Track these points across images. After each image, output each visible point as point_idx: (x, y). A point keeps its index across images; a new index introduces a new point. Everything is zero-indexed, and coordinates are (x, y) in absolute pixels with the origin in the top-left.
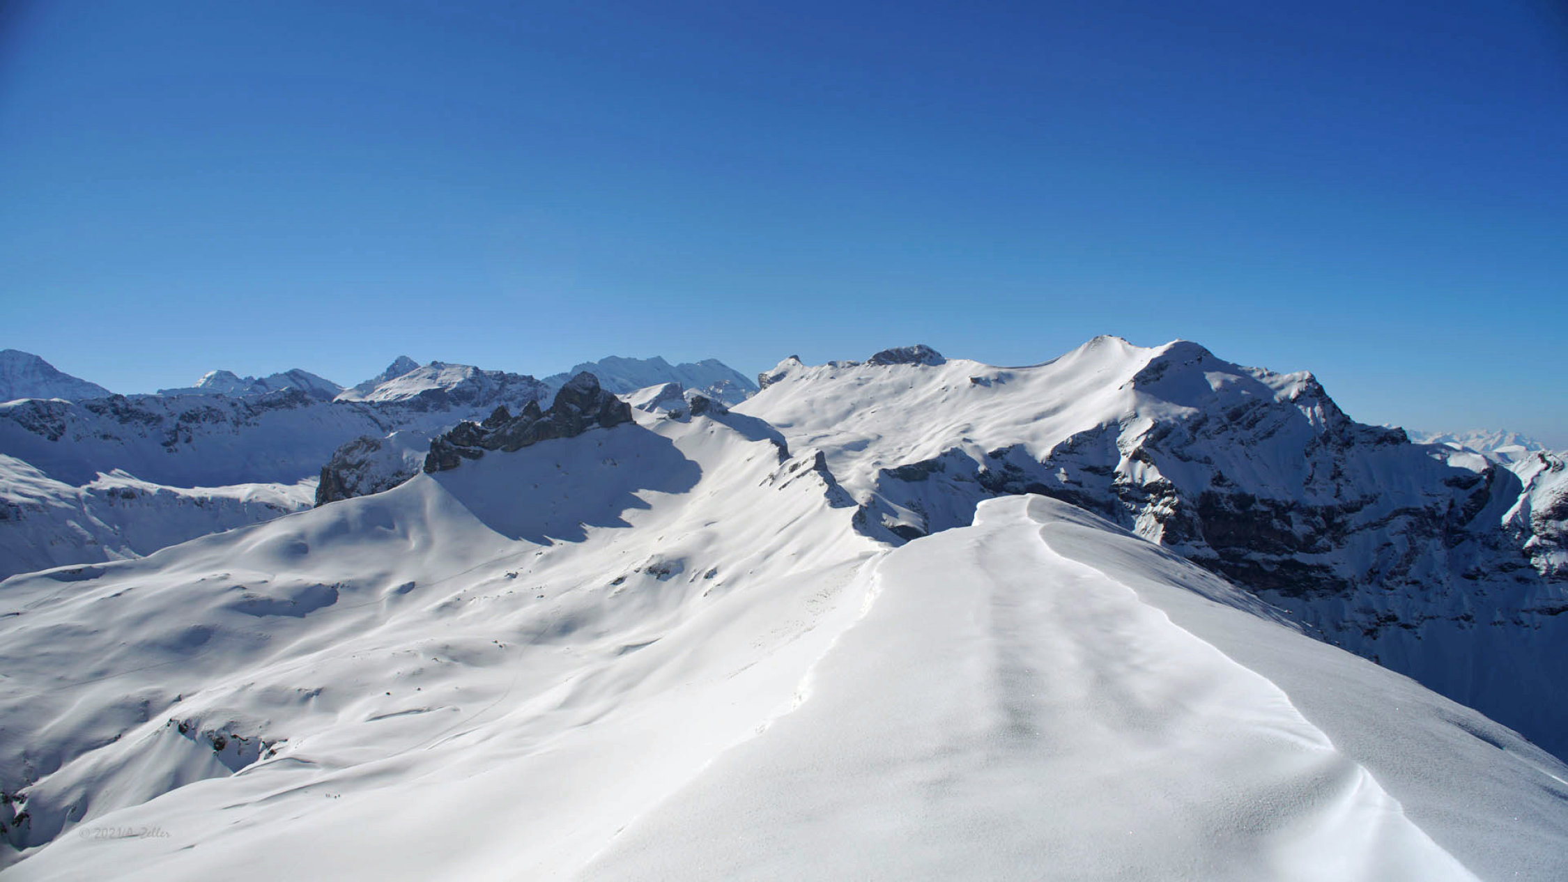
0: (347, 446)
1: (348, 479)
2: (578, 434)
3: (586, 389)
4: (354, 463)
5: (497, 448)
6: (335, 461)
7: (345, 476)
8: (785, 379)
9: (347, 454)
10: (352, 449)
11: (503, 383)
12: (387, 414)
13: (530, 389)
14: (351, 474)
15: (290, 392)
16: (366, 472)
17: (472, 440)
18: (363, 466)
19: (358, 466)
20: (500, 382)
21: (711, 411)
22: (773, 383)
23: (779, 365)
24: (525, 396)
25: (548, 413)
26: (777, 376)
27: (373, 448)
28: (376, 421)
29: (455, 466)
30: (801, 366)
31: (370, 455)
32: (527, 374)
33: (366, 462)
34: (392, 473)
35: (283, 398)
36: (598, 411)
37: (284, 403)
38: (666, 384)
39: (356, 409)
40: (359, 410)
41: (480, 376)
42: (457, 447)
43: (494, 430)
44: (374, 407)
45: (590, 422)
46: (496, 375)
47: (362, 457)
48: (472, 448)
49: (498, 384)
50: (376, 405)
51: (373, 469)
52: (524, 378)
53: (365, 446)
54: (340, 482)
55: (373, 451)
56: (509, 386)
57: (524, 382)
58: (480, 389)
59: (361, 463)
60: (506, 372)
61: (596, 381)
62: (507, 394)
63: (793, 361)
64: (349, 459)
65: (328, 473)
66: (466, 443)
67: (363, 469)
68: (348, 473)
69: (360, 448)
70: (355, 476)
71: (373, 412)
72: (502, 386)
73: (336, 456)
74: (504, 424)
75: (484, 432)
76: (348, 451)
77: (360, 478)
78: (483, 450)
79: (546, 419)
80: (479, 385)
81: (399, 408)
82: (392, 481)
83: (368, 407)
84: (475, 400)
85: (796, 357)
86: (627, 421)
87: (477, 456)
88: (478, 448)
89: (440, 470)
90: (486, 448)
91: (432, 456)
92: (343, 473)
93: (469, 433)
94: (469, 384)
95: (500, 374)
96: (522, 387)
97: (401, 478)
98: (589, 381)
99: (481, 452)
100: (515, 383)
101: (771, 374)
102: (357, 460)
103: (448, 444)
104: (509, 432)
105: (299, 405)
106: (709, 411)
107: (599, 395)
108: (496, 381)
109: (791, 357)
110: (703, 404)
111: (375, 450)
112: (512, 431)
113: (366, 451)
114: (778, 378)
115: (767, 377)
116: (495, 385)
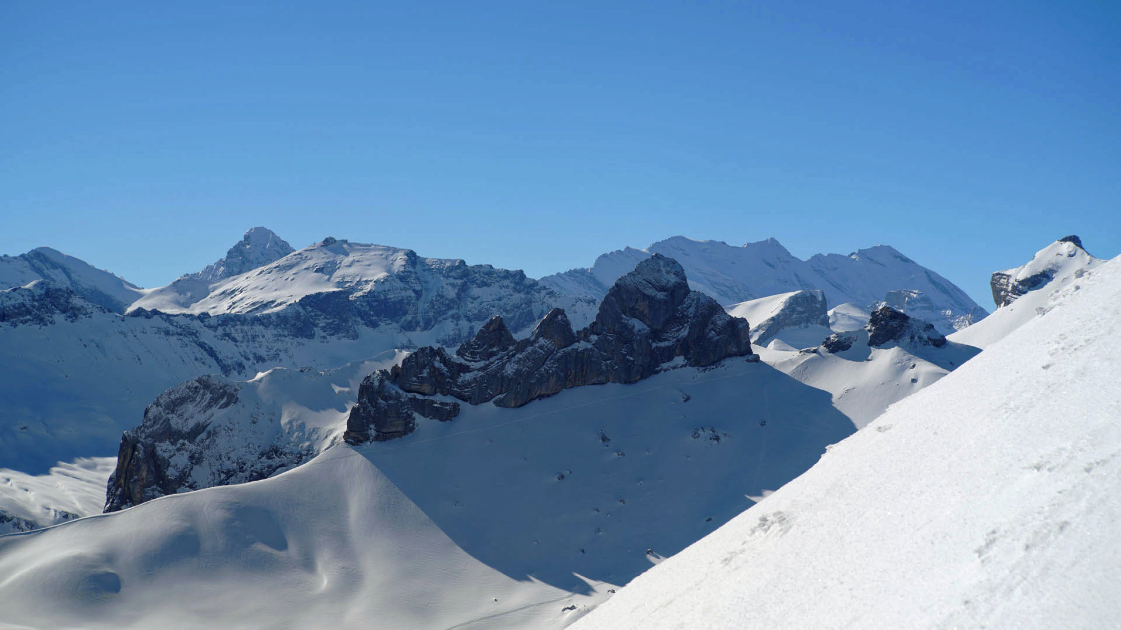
0: (173, 397)
1: (173, 461)
2: (643, 377)
3: (662, 289)
4: (186, 430)
5: (487, 400)
6: (148, 424)
7: (166, 455)
8: (1050, 285)
9: (173, 412)
10: (182, 401)
11: (465, 284)
12: (234, 340)
13: (518, 297)
14: (179, 450)
15: (43, 292)
16: (208, 447)
17: (440, 383)
18: (203, 435)
19: (192, 435)
20: (459, 282)
21: (912, 338)
22: (1025, 293)
23: (1038, 255)
24: (507, 311)
25: (585, 334)
26: (1035, 276)
27: (222, 402)
28: (212, 353)
29: (405, 433)
30: (1088, 258)
31: (218, 415)
32: (513, 267)
33: (210, 428)
34: (259, 451)
35: (28, 303)
36: (684, 333)
37: (28, 312)
38: (792, 294)
39: (171, 328)
40: (179, 330)
41: (419, 268)
42: (410, 395)
43: (482, 364)
44: (210, 327)
45: (669, 354)
46: (452, 269)
47: (201, 418)
48: (439, 398)
49: (453, 286)
50: (213, 322)
51: (222, 442)
52: (507, 274)
53: (208, 396)
54: (158, 465)
55: (221, 407)
56: (475, 291)
57: (506, 282)
58: (418, 293)
59: (198, 429)
60: (470, 263)
61: (680, 273)
62: (472, 307)
63: (1068, 246)
64: (175, 422)
65: (134, 448)
66: (426, 388)
67: (202, 441)
68: (171, 447)
69: (198, 399)
70: (186, 455)
71: (208, 337)
72: (464, 289)
73: (150, 415)
74: (501, 354)
75: (465, 369)
76: (173, 406)
77: (195, 459)
78: (459, 402)
79: (582, 345)
80: (418, 288)
81: (258, 328)
82: (258, 466)
83: (197, 324)
84: (409, 317)
85: (1075, 240)
86: (742, 355)
87: (447, 414)
88: (449, 399)
89: (377, 438)
90: (464, 399)
91: (361, 411)
92: (164, 448)
93: (434, 370)
94: (399, 284)
95: (458, 267)
96: (503, 292)
97: (276, 461)
98: (668, 272)
99: (456, 407)
100: (488, 285)
101: (1021, 273)
102: (191, 424)
103: (394, 389)
104: (510, 369)
105: (59, 317)
106: (907, 339)
107: (687, 301)
108: (451, 280)
109: (1065, 240)
110: (894, 323)
111: (226, 405)
112: (516, 367)
113: (209, 406)
114: (1036, 281)
115: (1012, 281)
116: (450, 288)
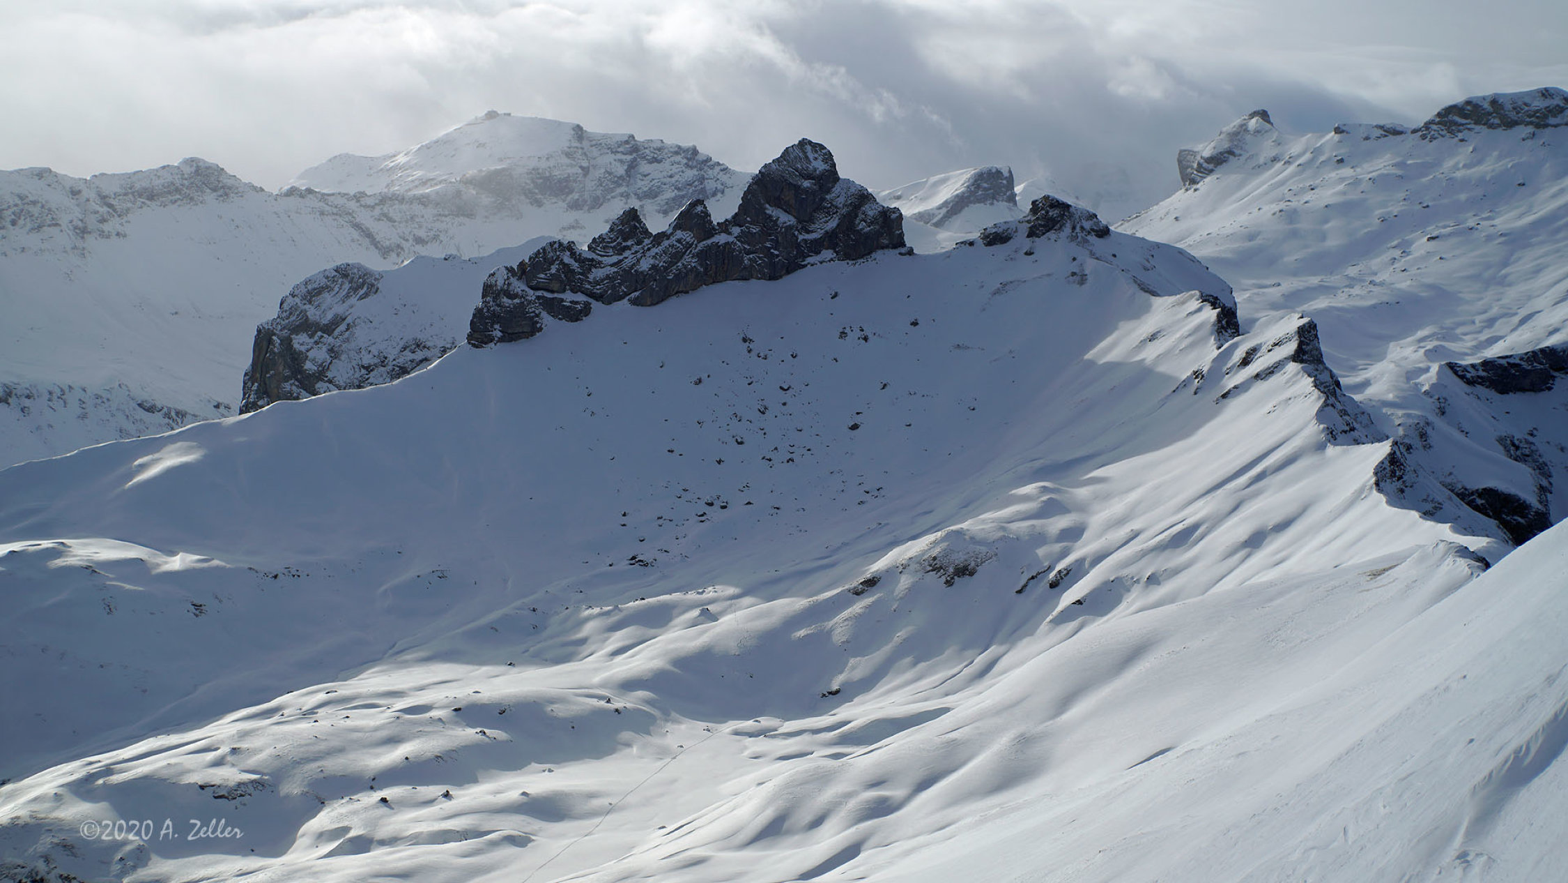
0: (310, 287)
1: (311, 354)
2: (788, 272)
3: (809, 177)
4: (325, 321)
5: (621, 298)
6: (285, 314)
7: (303, 349)
8: (1235, 164)
9: (310, 303)
10: (319, 291)
11: (635, 159)
12: (390, 220)
13: (690, 174)
14: (316, 343)
16: (347, 340)
17: (569, 279)
18: (342, 327)
19: (329, 329)
20: (629, 158)
21: (1073, 229)
22: (1211, 172)
24: (679, 189)
25: (725, 227)
26: (1220, 155)
27: (362, 292)
28: (369, 235)
29: (532, 333)
30: (1275, 134)
31: (357, 306)
32: (686, 144)
33: (349, 320)
34: (402, 344)
36: (833, 224)
37: (178, 191)
38: (974, 170)
39: (327, 208)
40: (335, 210)
41: (586, 144)
42: (539, 293)
43: (615, 259)
44: (366, 206)
45: (816, 247)
46: (620, 145)
47: (339, 309)
48: (568, 297)
49: (621, 161)
50: (370, 202)
51: (361, 335)
52: (679, 150)
53: (347, 286)
54: (295, 360)
55: (361, 298)
56: (644, 167)
57: (678, 158)
58: (586, 171)
59: (338, 320)
60: (640, 138)
61: (828, 157)
62: (643, 185)
64: (312, 313)
65: (270, 342)
66: (556, 286)
67: (341, 334)
68: (307, 340)
69: (336, 289)
70: (324, 349)
71: (365, 218)
72: (632, 166)
73: (285, 306)
74: (635, 248)
75: (593, 264)
76: (311, 296)
77: (334, 353)
78: (590, 300)
79: (722, 239)
80: (585, 164)
81: (417, 209)
82: (401, 361)
83: (352, 205)
84: (576, 196)
85: (1263, 115)
86: (895, 247)
87: (575, 315)
88: (581, 298)
89: (501, 340)
90: (598, 298)
91: (485, 311)
92: (301, 341)
93: (562, 262)
94: (566, 161)
95: (627, 142)
96: (675, 169)
97: (419, 355)
98: (816, 159)
99: (587, 305)
100: (659, 161)
101: (1206, 150)
102: (329, 316)
103: (518, 286)
104: (645, 265)
105: (210, 197)
106: (1068, 230)
107: (837, 189)
108: (619, 156)
109: (1252, 115)
110: (1055, 213)
111: (366, 295)
112: (652, 261)
113: (347, 296)
114: (1221, 159)
115: (1198, 158)
116: (618, 164)
